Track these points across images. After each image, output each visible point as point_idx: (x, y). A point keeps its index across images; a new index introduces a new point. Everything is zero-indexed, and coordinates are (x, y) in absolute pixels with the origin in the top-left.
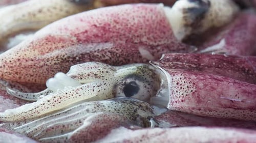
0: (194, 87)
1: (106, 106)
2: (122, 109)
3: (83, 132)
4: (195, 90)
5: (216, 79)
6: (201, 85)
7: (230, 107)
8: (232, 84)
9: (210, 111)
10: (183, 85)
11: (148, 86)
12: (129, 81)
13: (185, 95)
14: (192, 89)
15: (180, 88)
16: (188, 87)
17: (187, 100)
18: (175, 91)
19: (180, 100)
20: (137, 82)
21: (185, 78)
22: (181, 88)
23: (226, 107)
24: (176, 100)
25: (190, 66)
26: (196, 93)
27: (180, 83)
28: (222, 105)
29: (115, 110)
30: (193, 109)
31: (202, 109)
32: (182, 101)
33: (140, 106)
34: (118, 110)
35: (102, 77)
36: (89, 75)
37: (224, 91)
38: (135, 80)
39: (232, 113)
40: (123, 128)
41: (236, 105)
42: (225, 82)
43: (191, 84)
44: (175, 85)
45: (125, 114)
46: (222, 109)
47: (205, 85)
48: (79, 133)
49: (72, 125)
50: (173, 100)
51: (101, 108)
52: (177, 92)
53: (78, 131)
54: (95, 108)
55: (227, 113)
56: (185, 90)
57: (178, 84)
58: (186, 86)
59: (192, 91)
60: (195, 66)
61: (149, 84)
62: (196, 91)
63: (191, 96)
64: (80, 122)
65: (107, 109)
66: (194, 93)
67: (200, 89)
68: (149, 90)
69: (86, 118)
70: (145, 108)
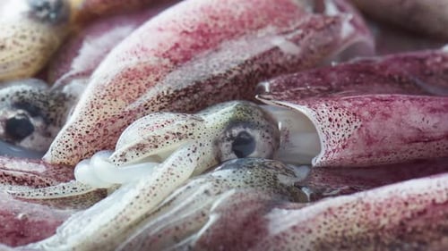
0: (358, 120)
1: (230, 180)
2: (256, 180)
3: (217, 230)
4: (360, 123)
5: (382, 100)
6: (366, 114)
7: (417, 142)
8: (408, 102)
9: (386, 153)
10: (339, 120)
11: (267, 135)
12: (236, 132)
13: (346, 136)
14: (355, 124)
15: (336, 126)
16: (348, 122)
17: (351, 145)
18: (330, 132)
19: (340, 146)
20: (248, 130)
21: (336, 108)
22: (338, 125)
23: (411, 141)
24: (334, 148)
25: (319, 90)
26: (363, 129)
27: (334, 118)
28: (405, 140)
29: (247, 183)
30: (360, 156)
31: (374, 153)
32: (344, 147)
33: (277, 168)
34: (251, 182)
35: (190, 134)
36: (167, 138)
37: (403, 117)
38: (245, 128)
39: (420, 150)
40: (276, 209)
41: (426, 135)
42: (397, 102)
43: (352, 116)
44: (328, 123)
45: (265, 187)
46: (406, 147)
47: (373, 113)
48: (211, 233)
49: (190, 223)
50: (330, 149)
51: (224, 185)
52: (334, 133)
53: (207, 231)
54: (216, 186)
55: (411, 153)
56: (345, 128)
57: (330, 120)
58: (344, 121)
59: (356, 127)
60: (325, 88)
61: (267, 131)
62: (362, 126)
63: (356, 137)
64: (204, 215)
65: (235, 185)
66: (359, 129)
67: (367, 121)
68: (270, 140)
69: (210, 205)
70: (284, 171)
